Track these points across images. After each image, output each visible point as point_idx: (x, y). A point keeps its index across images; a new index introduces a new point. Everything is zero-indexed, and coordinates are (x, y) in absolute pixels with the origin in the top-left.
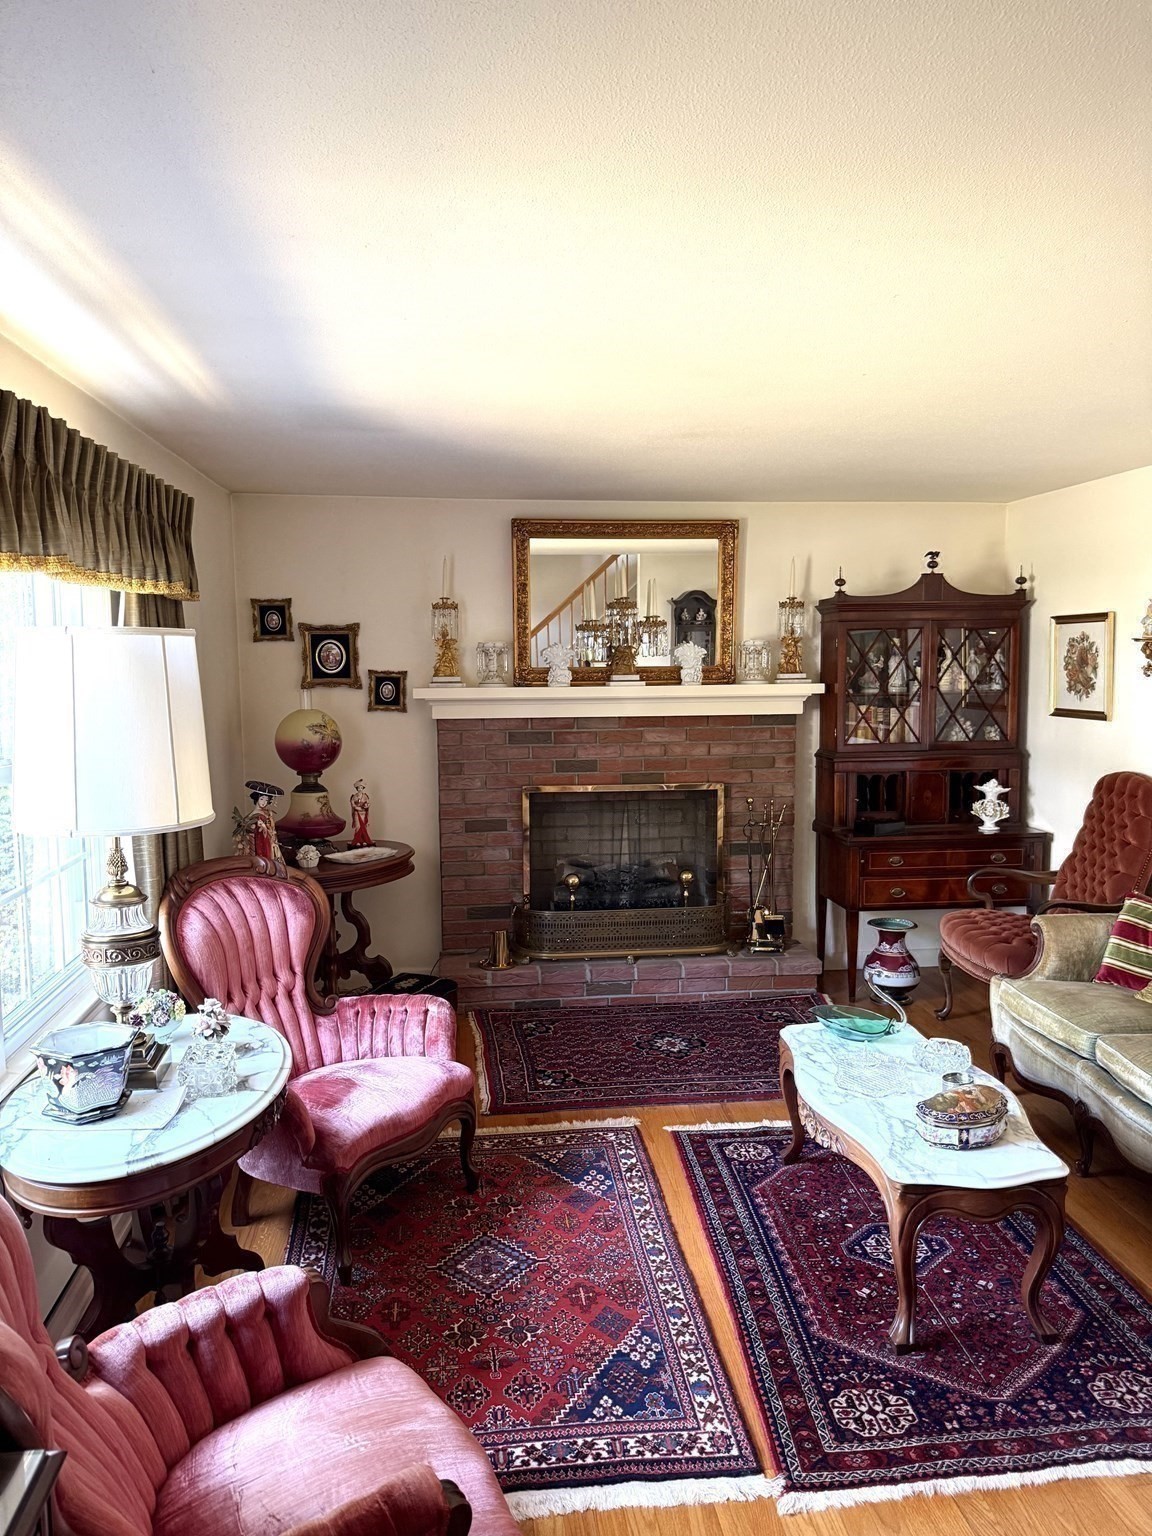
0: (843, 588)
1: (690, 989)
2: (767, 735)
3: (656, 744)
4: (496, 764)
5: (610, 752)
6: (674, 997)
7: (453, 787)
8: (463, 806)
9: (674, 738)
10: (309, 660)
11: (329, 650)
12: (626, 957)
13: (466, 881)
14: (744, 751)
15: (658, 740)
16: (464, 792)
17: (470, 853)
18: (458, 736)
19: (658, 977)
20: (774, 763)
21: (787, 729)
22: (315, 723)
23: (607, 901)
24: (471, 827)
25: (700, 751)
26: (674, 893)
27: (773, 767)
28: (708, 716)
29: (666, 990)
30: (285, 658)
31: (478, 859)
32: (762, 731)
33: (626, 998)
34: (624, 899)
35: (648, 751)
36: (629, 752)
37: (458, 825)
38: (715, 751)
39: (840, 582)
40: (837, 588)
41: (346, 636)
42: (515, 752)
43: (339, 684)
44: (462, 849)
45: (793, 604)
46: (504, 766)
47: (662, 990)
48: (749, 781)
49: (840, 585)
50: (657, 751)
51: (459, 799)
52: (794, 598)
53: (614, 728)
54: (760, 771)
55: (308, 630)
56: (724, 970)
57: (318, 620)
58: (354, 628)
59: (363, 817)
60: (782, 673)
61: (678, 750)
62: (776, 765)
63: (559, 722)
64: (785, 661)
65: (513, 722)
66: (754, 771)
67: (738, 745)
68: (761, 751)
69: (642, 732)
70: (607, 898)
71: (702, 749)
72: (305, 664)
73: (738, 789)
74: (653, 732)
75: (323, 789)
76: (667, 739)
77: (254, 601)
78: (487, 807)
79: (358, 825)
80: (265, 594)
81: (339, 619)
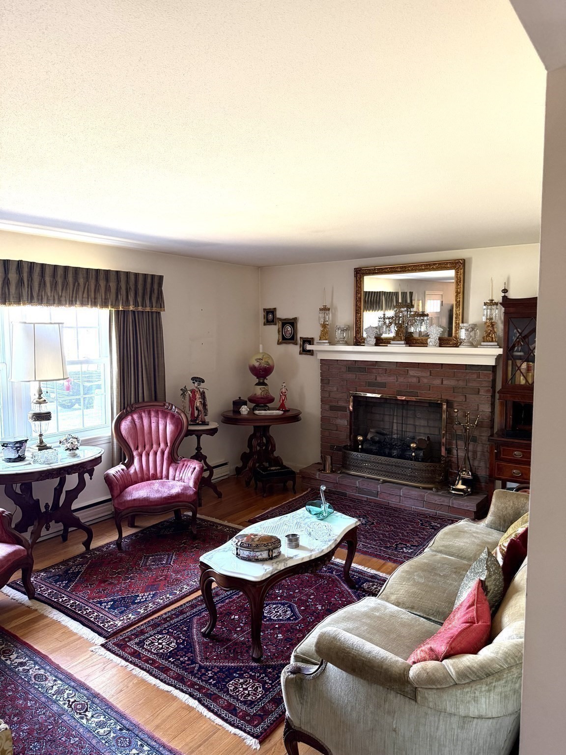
0: (506, 294)
1: (406, 503)
2: (475, 376)
3: (414, 376)
4: (342, 381)
5: (391, 379)
6: (398, 505)
7: (325, 389)
8: (329, 398)
9: (424, 374)
10: (281, 333)
11: (288, 328)
12: (379, 480)
13: (329, 432)
14: (461, 383)
15: (416, 375)
16: (330, 392)
17: (331, 420)
18: (328, 367)
19: (389, 492)
20: (479, 392)
21: (487, 373)
22: (258, 358)
23: (387, 452)
24: (333, 408)
25: (437, 382)
26: (419, 454)
27: (479, 394)
28: (442, 364)
29: (394, 501)
30: (273, 331)
31: (334, 423)
32: (473, 373)
33: (375, 500)
34: (395, 453)
35: (410, 380)
36: (401, 380)
37: (327, 407)
38: (445, 382)
39: (505, 291)
40: (503, 294)
41: (293, 323)
42: (351, 376)
43: (290, 343)
44: (328, 418)
45: (491, 303)
46: (346, 382)
47: (391, 500)
48: (464, 400)
49: (505, 293)
50: (414, 380)
51: (328, 395)
52: (492, 300)
53: (394, 367)
54: (471, 396)
55: (280, 320)
56: (423, 497)
57: (284, 317)
58: (295, 319)
59: (283, 398)
60: (484, 342)
61: (425, 381)
62: (480, 393)
63: (369, 363)
64: (487, 335)
65: (349, 362)
66: (467, 395)
67: (458, 381)
68: (471, 385)
69: (408, 370)
70: (387, 451)
71: (438, 381)
72: (279, 334)
73: (458, 404)
74: (413, 370)
75: (266, 385)
76: (419, 375)
77: (264, 309)
78: (339, 400)
79: (281, 402)
80: (268, 307)
81: (290, 316)
